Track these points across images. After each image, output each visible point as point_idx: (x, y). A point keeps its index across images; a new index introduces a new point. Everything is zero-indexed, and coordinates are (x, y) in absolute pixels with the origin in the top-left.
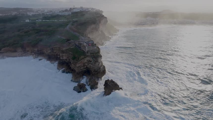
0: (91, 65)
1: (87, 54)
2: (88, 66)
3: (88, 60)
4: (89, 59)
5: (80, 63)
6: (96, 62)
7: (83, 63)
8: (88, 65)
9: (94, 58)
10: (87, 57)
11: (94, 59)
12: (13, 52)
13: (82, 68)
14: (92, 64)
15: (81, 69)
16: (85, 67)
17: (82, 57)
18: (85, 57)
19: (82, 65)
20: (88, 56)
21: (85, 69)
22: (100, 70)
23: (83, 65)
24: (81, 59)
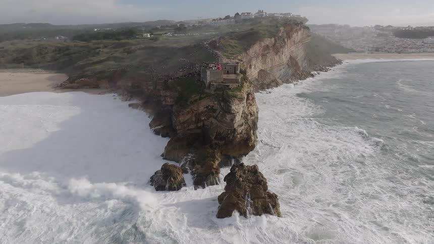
0: (214, 121)
1: (207, 91)
2: (206, 123)
3: (207, 107)
4: (211, 104)
5: (188, 113)
6: (226, 112)
7: (196, 114)
8: (208, 118)
9: (223, 101)
10: (205, 97)
11: (222, 104)
12: (94, 88)
13: (192, 127)
14: (216, 118)
15: (188, 130)
16: (200, 124)
17: (194, 97)
18: (201, 99)
19: (194, 119)
20: (209, 96)
21: (199, 131)
22: (233, 136)
23: (196, 117)
24: (192, 103)
